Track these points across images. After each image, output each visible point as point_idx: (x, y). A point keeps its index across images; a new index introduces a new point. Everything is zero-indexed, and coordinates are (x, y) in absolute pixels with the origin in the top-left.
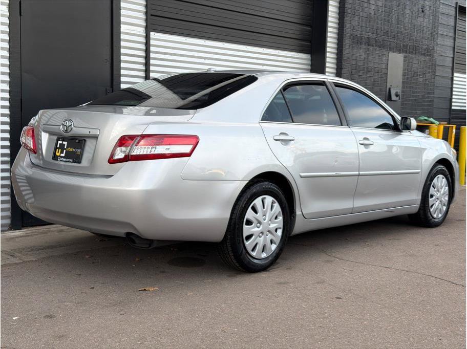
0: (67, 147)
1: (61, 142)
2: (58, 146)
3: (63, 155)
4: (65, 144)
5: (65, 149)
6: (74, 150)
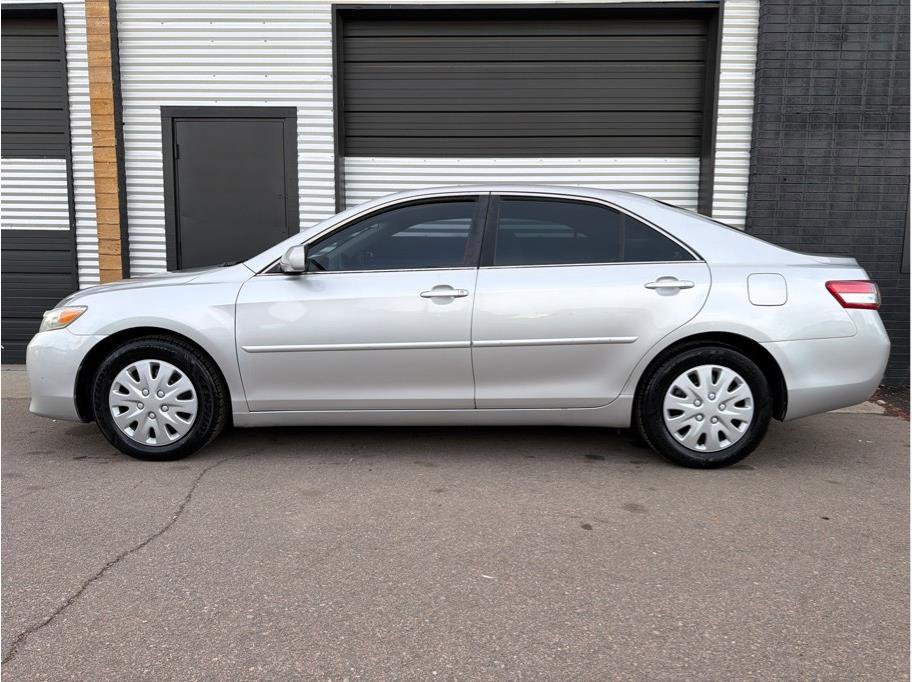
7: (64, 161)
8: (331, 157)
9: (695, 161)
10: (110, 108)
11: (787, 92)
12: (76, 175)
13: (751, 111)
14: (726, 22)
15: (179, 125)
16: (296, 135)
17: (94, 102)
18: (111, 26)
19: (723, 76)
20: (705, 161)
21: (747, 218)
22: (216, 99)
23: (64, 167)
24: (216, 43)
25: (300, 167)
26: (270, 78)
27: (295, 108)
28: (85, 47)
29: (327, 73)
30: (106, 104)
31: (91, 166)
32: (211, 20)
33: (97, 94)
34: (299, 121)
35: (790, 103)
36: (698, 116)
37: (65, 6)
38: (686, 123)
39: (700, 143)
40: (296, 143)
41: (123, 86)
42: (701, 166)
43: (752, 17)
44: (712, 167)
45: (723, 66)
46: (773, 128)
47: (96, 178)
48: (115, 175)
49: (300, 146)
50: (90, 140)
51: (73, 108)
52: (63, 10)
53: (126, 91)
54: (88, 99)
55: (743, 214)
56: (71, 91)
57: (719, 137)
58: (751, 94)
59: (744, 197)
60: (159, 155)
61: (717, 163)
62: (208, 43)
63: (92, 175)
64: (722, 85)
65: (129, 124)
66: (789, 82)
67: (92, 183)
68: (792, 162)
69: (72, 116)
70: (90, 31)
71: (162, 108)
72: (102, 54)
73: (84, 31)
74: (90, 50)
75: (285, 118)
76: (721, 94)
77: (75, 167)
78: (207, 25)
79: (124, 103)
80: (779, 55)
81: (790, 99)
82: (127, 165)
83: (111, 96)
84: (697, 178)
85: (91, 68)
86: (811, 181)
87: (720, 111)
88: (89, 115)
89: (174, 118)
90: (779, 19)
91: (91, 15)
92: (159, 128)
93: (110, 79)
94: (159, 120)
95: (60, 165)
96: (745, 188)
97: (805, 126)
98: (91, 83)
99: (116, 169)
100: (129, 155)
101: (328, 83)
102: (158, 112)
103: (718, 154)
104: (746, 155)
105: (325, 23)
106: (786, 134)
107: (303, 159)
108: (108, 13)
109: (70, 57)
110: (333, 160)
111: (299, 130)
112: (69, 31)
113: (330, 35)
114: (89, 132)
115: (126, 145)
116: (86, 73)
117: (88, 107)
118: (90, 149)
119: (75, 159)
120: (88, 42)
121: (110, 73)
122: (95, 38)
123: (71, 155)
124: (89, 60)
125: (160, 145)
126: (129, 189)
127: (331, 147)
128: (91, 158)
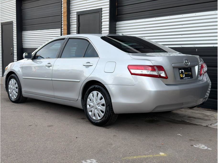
0: (185, 72)
1: (181, 71)
2: (180, 73)
3: (184, 76)
4: (183, 71)
5: (184, 73)
6: (188, 73)
107: (103, 24)
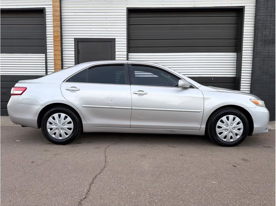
7: (45, 54)
8: (126, 53)
9: (235, 54)
10: (59, 39)
11: (264, 33)
12: (48, 59)
13: (253, 39)
14: (245, 12)
15: (80, 44)
16: (115, 46)
17: (55, 37)
18: (60, 14)
19: (245, 28)
20: (239, 54)
21: (252, 71)
22: (91, 36)
23: (44, 56)
24: (91, 19)
25: (116, 56)
26: (108, 29)
27: (115, 38)
28: (52, 21)
29: (125, 28)
30: (58, 37)
31: (53, 56)
32: (90, 12)
33: (56, 34)
34: (116, 42)
35: (265, 36)
36: (236, 40)
37: (46, 8)
38: (232, 42)
39: (237, 48)
40: (115, 49)
41: (63, 32)
42: (237, 55)
43: (253, 11)
44: (242, 55)
45: (245, 25)
46: (260, 44)
47: (54, 60)
48: (60, 59)
49: (116, 50)
50: (53, 48)
51: (47, 38)
52: (45, 9)
53: (64, 33)
54: (52, 36)
55: (251, 69)
56: (47, 33)
57: (243, 46)
58: (253, 34)
59: (251, 64)
60: (73, 53)
61: (243, 54)
62: (89, 19)
63: (53, 59)
64: (244, 31)
65: (65, 43)
66: (265, 30)
67: (53, 61)
68: (266, 54)
69: (47, 41)
70: (54, 16)
71: (75, 39)
72: (57, 23)
73: (52, 16)
74: (53, 21)
75: (112, 41)
76: (244, 34)
77: (48, 56)
78: (89, 14)
79: (63, 37)
80: (262, 22)
81: (265, 35)
82: (63, 55)
83: (60, 35)
84: (236, 59)
85: (54, 27)
86: (272, 59)
87: (244, 39)
88: (53, 41)
89: (78, 41)
90: (262, 11)
91: (54, 11)
92: (74, 45)
93: (59, 30)
94: (73, 42)
95: (43, 56)
96: (251, 62)
97: (270, 43)
98: (53, 31)
99: (60, 57)
100: (64, 53)
101: (125, 31)
102: (73, 40)
103: (243, 52)
104: (252, 52)
105: (124, 13)
106: (264, 46)
108: (59, 10)
109: (47, 23)
110: (126, 54)
111: (116, 45)
112: (47, 16)
113: (126, 17)
114: (53, 46)
115: (63, 49)
116: (52, 28)
117: (53, 38)
118: (53, 51)
119: (48, 54)
120: (53, 19)
121: (60, 28)
122: (55, 18)
123: (47, 53)
124: (53, 24)
125: (74, 50)
126: (64, 63)
127: (126, 50)
128: (53, 54)
